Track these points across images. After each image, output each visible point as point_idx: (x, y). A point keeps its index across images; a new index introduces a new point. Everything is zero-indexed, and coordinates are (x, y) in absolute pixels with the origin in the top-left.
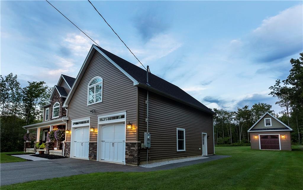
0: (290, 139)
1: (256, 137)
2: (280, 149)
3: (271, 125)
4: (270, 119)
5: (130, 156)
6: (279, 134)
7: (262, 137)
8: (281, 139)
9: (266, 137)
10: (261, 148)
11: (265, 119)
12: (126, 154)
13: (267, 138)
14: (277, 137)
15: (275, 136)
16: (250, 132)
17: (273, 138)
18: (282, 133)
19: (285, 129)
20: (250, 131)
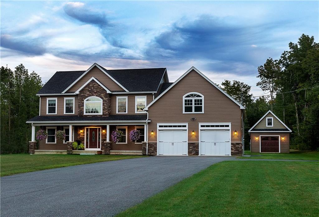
0: (288, 141)
1: (257, 138)
2: (279, 152)
3: (272, 126)
4: (272, 118)
5: (235, 150)
6: (280, 136)
7: (263, 139)
8: (281, 141)
9: (267, 138)
10: (261, 152)
11: (267, 118)
12: (231, 150)
13: (268, 140)
14: (277, 139)
15: (276, 138)
16: (250, 133)
17: (273, 140)
18: (282, 134)
19: (285, 131)
20: (251, 131)
